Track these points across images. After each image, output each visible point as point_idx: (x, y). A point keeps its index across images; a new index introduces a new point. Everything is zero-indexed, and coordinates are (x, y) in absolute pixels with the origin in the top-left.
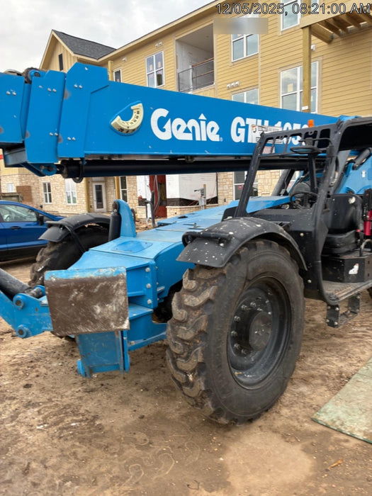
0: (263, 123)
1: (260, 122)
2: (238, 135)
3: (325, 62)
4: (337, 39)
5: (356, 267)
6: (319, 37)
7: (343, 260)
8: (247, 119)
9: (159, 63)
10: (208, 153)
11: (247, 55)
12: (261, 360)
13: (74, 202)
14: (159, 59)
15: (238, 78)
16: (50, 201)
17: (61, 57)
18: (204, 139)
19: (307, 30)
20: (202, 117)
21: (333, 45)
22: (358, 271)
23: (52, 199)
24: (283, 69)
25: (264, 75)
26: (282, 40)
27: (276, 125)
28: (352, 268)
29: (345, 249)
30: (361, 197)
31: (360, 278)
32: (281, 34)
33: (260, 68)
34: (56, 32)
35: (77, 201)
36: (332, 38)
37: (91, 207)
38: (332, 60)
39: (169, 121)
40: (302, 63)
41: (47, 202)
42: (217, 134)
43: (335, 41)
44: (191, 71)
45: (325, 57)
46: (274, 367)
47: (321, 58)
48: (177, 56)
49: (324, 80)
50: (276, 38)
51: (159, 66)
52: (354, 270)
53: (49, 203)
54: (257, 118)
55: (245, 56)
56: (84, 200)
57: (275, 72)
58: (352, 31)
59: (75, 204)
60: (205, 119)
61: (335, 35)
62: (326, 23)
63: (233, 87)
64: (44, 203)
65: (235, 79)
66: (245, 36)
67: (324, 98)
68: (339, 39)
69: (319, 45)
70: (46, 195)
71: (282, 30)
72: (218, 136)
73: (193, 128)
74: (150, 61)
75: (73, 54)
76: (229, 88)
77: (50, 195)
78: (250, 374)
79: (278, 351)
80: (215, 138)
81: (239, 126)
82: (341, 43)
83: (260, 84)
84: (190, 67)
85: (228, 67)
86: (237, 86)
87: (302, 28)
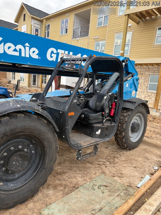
0: (69, 53)
1: (67, 52)
2: (51, 57)
3: (135, 32)
4: (141, 23)
5: (100, 131)
6: (133, 21)
7: (94, 126)
8: (58, 50)
9: (66, 23)
10: (30, 64)
11: (104, 25)
12: (24, 176)
13: (23, 81)
14: (67, 22)
15: (98, 35)
16: (14, 79)
17: (25, 15)
18: (27, 56)
19: (127, 16)
20: (27, 44)
21: (139, 25)
22: (100, 133)
23: (15, 78)
24: (117, 33)
25: (108, 35)
26: (118, 20)
27: (77, 55)
28: (98, 131)
29: (96, 121)
30: (110, 96)
31: (100, 136)
32: (118, 17)
33: (107, 31)
34: (24, 4)
35: (24, 81)
36: (139, 22)
37: (30, 84)
38: (138, 32)
39: (3, 44)
40: (123, 32)
41: (13, 79)
42: (37, 55)
43: (140, 23)
44: (80, 28)
45: (135, 30)
46: (30, 181)
47: (133, 31)
48: (74, 21)
49: (134, 40)
50: (116, 19)
51: (66, 25)
52: (98, 132)
53: (14, 80)
54: (65, 50)
55: (103, 25)
56: (27, 81)
57: (113, 34)
58: (148, 20)
59: (23, 82)
60: (29, 46)
61: (140, 20)
62: (136, 14)
63: (96, 39)
64: (11, 80)
65: (97, 35)
66: (104, 16)
67: (132, 49)
68: (142, 23)
69: (133, 24)
70: (13, 76)
71: (118, 15)
72: (38, 56)
73: (20, 50)
74: (63, 22)
75: (29, 15)
76: (94, 39)
77: (14, 76)
78: (12, 184)
79: (35, 172)
80: (35, 56)
81: (52, 52)
82: (143, 25)
83: (106, 38)
84: (80, 27)
85: (95, 29)
86: (98, 38)
87: (125, 15)
